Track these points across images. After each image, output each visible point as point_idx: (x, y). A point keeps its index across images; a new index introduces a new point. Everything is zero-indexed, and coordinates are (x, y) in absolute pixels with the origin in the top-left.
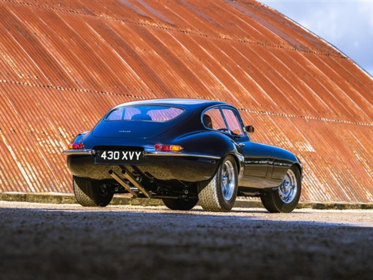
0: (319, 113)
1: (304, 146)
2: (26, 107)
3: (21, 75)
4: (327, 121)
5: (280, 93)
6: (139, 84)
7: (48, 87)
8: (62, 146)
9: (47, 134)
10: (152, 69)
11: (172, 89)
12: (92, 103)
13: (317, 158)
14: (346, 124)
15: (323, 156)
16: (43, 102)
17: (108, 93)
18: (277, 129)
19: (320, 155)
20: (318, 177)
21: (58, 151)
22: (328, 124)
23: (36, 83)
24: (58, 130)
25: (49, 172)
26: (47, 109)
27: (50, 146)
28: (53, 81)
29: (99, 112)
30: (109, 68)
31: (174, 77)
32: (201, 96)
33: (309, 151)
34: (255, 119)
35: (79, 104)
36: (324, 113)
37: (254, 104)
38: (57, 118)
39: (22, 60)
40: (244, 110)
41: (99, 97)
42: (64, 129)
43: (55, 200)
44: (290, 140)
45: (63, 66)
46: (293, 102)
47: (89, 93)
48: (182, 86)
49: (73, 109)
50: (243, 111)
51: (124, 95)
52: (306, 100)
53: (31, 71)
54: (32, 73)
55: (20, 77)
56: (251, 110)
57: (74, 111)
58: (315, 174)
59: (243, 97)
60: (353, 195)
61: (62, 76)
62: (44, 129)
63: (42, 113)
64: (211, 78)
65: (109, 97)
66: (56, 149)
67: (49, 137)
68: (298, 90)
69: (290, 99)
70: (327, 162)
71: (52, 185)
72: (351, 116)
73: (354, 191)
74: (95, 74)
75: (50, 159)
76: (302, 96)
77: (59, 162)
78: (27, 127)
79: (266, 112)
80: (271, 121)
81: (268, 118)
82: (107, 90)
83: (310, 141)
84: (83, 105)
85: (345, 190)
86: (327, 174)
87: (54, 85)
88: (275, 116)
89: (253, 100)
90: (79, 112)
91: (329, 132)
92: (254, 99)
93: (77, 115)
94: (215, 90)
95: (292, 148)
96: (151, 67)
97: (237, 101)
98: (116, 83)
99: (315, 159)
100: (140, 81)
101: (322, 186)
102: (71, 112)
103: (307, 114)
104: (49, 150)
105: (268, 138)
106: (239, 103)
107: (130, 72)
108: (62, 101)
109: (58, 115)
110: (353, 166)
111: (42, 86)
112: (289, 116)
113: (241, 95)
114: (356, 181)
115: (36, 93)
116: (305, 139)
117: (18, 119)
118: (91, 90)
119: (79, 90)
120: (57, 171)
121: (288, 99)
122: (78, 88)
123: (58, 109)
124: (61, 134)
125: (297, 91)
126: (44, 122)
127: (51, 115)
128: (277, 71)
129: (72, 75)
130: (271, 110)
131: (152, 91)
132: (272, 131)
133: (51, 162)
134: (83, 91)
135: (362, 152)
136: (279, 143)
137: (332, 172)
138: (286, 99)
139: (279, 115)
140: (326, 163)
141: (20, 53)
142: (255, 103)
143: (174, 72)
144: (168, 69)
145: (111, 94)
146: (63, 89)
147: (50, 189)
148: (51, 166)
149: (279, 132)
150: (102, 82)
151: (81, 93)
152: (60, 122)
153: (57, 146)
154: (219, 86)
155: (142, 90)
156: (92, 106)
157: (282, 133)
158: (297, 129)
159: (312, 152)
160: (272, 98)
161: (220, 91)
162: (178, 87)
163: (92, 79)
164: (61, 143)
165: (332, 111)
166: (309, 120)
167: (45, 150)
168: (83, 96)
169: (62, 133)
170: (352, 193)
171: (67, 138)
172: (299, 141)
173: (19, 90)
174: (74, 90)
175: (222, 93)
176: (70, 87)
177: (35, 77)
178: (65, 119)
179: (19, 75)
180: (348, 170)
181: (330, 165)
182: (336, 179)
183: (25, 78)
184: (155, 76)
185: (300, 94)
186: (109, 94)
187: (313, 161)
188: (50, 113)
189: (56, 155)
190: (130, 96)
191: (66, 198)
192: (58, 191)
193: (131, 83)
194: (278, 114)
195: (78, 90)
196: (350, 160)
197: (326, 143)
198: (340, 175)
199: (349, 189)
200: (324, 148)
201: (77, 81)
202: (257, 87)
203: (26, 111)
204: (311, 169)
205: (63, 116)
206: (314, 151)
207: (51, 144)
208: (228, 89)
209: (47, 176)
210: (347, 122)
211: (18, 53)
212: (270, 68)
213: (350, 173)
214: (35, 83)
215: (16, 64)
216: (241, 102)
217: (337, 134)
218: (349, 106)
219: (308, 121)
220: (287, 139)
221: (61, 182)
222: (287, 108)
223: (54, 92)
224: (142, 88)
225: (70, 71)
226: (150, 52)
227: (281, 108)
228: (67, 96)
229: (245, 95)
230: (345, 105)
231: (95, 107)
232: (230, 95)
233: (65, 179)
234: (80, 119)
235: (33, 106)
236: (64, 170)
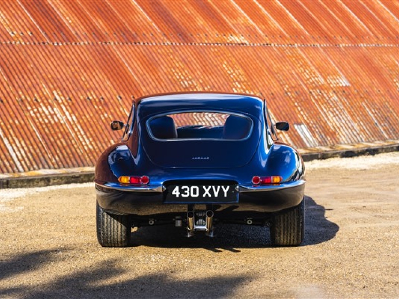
0: (356, 39)
1: (337, 81)
2: (17, 71)
3: (13, 33)
4: (366, 48)
5: (313, 19)
6: (149, 27)
7: (44, 43)
8: (57, 112)
9: (39, 100)
10: (167, 7)
11: (187, 30)
12: (93, 57)
13: (351, 93)
14: (388, 48)
15: (358, 90)
16: (36, 63)
17: (112, 43)
18: (307, 63)
19: (355, 89)
20: (352, 116)
21: (51, 120)
22: (367, 51)
23: (30, 40)
24: (53, 94)
25: (40, 145)
26: (42, 71)
27: (43, 115)
28: (50, 35)
29: (101, 68)
30: (116, 12)
31: (191, 14)
32: (221, 34)
33: (343, 86)
34: (281, 54)
35: (78, 60)
36: (363, 37)
37: (282, 36)
38: (52, 81)
39: (16, 15)
41: (102, 48)
42: (60, 93)
43: (42, 183)
44: (321, 74)
45: (63, 15)
46: (328, 28)
47: (90, 46)
48: (199, 24)
49: (71, 67)
50: (269, 45)
51: (131, 43)
52: (343, 24)
53: (25, 27)
54: (26, 29)
55: (12, 35)
56: (278, 44)
57: (73, 69)
58: (349, 112)
59: (270, 28)
60: (391, 131)
61: (60, 28)
62: (36, 95)
63: (35, 76)
64: (234, 10)
65: (114, 47)
66: (49, 117)
67: (42, 104)
68: (334, 12)
69: (324, 25)
70: (363, 96)
71: (44, 161)
72: (393, 38)
73: (393, 127)
74: (99, 21)
75: (42, 131)
76: (339, 20)
77: (53, 132)
78: (17, 95)
79: (296, 45)
80: (300, 55)
81: (297, 51)
82: (111, 39)
83: (345, 73)
84: (83, 61)
85: (382, 126)
86: (362, 110)
87: (51, 41)
88: (305, 48)
89: (281, 32)
90: (78, 70)
91: (367, 60)
92: (283, 30)
93: (76, 74)
94: (238, 24)
95: (323, 85)
96: (165, 5)
97: (262, 34)
98: (123, 30)
99: (350, 94)
100: (150, 24)
101: (355, 126)
102: (69, 71)
103: (343, 41)
104: (41, 120)
105: (296, 75)
106: (265, 38)
107: (140, 14)
108: (59, 59)
109: (54, 75)
110: (392, 98)
111: (37, 43)
112: (322, 45)
113: (267, 27)
114: (395, 115)
115: (29, 52)
116: (339, 71)
117: (7, 87)
118: (93, 41)
119: (80, 43)
120: (49, 144)
121: (322, 25)
122: (78, 41)
123: (54, 69)
124: (56, 99)
125: (333, 14)
126: (37, 87)
127: (46, 78)
129: (72, 26)
130: (302, 41)
131: (164, 34)
132: (301, 66)
133: (43, 133)
134: (84, 44)
136: (308, 79)
137: (369, 107)
138: (319, 25)
139: (311, 45)
140: (361, 97)
141: (13, 5)
142: (283, 34)
143: (192, 7)
144: (185, 5)
145: (116, 43)
146: (60, 44)
147: (41, 166)
148: (43, 138)
149: (309, 67)
150: (106, 30)
151: (81, 45)
152: (55, 85)
153: (50, 114)
154: (242, 18)
155: (152, 34)
156: (94, 61)
157: (313, 68)
158: (330, 60)
159: (346, 87)
160: (303, 26)
161: (243, 24)
162: (195, 26)
163: (95, 28)
164: (55, 109)
165: (372, 34)
166: (345, 48)
167: (36, 120)
168: (84, 50)
169: (57, 97)
170: (390, 130)
171: (63, 103)
172: (332, 75)
173: (10, 52)
174: (73, 44)
175: (246, 27)
176: (69, 41)
177: (29, 33)
178: (61, 80)
179: (10, 33)
180: (387, 103)
181: (366, 99)
182: (372, 115)
183: (18, 36)
184: (169, 15)
185: (337, 18)
186: (114, 43)
187: (347, 97)
188: (44, 75)
189: (49, 125)
190: (138, 44)
191: (54, 179)
192: (50, 168)
193: (140, 27)
194: (309, 45)
195: (78, 44)
196: (390, 90)
197: (363, 74)
198: (377, 109)
199: (387, 126)
200: (360, 80)
201: (78, 32)
202: (287, 15)
203: (16, 76)
204: (345, 106)
205: (59, 77)
206: (348, 84)
207: (44, 112)
208: (253, 21)
209: (38, 151)
210: (389, 45)
211: (12, 6)
213: (389, 106)
214: (28, 41)
215: (9, 20)
216: (266, 36)
217: (376, 61)
218: (393, 25)
219: (343, 49)
220: (318, 74)
221: (53, 156)
222: (319, 37)
223: (50, 48)
224: (152, 32)
225: (70, 22)
227: (313, 37)
228: (65, 51)
229: (272, 26)
230: (388, 24)
231: (96, 61)
232: (254, 28)
233: (58, 152)
234: (78, 78)
235: (26, 69)
236: (58, 142)
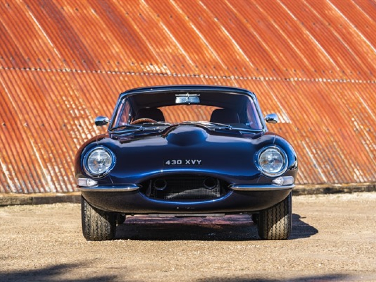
0: (315, 73)
4: (324, 83)
5: (264, 50)
6: (48, 53)
11: (96, 56)
13: (289, 131)
14: (354, 84)
15: (301, 128)
19: (296, 126)
22: (325, 86)
31: (106, 41)
32: (138, 63)
33: (281, 123)
36: (324, 72)
37: (217, 67)
40: (199, 75)
46: (281, 61)
48: (113, 51)
51: (20, 69)
56: (209, 76)
59: (204, 58)
64: (164, 38)
68: (295, 44)
69: (277, 57)
76: (299, 53)
79: (232, 77)
83: (288, 109)
85: (322, 168)
88: (243, 80)
91: (322, 96)
92: (220, 61)
94: (164, 53)
97: (192, 64)
98: (14, 53)
100: (51, 50)
103: (296, 74)
106: (194, 68)
107: (41, 39)
110: (344, 138)
112: (267, 79)
113: (201, 57)
116: (280, 107)
121: (274, 57)
125: (293, 46)
128: (273, 22)
130: (242, 73)
131: (65, 60)
135: (365, 118)
138: (270, 57)
139: (252, 78)
140: (302, 136)
142: (219, 66)
143: (110, 34)
144: (102, 31)
154: (172, 47)
155: (49, 60)
158: (272, 95)
159: (285, 124)
160: (249, 57)
161: (171, 53)
162: (108, 53)
165: (338, 69)
166: (296, 82)
170: (331, 172)
172: (270, 111)
175: (173, 56)
184: (78, 41)
185: (297, 50)
190: (27, 69)
193: (37, 52)
196: (343, 130)
197: (311, 110)
198: (320, 149)
200: (306, 117)
206: (288, 121)
208: (185, 50)
210: (357, 81)
212: (263, 19)
216: (197, 67)
217: (335, 98)
218: (369, 59)
219: (294, 83)
222: (266, 70)
224: (51, 58)
226: (85, 11)
227: (258, 69)
229: (208, 56)
230: (363, 58)
232: (184, 58)
